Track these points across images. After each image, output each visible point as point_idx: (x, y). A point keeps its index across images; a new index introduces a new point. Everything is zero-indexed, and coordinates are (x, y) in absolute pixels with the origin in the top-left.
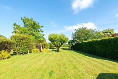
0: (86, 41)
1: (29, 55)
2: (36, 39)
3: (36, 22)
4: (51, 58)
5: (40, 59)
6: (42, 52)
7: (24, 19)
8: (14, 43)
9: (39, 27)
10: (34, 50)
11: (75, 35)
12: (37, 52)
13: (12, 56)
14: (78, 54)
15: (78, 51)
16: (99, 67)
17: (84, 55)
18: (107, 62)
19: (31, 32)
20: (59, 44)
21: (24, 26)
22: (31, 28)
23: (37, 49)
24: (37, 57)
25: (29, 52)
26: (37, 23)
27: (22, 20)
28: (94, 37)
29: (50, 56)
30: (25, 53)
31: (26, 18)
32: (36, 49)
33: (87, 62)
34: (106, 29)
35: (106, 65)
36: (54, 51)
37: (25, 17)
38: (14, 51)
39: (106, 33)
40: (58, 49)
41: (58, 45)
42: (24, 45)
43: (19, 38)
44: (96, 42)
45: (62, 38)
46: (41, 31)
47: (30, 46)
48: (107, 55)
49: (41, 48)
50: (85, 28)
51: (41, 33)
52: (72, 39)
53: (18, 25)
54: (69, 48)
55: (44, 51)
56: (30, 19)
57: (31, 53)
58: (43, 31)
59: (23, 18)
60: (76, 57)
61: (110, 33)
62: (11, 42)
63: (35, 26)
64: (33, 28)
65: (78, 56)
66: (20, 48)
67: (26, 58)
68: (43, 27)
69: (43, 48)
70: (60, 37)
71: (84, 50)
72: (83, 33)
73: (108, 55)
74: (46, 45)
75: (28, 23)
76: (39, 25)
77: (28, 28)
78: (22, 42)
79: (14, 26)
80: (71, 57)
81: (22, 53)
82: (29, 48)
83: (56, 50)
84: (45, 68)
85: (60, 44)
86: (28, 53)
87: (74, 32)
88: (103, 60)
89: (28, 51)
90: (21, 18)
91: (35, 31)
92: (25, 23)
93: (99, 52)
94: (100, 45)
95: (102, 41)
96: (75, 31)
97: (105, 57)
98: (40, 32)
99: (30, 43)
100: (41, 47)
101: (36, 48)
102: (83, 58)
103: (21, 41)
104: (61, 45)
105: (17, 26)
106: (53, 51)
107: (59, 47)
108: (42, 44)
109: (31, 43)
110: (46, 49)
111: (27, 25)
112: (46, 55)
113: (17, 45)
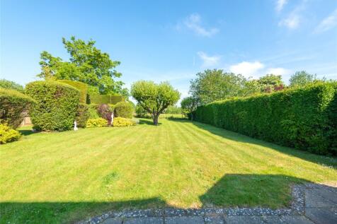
0: (220, 102)
1: (76, 132)
2: (102, 93)
3: (102, 53)
4: (128, 140)
5: (99, 144)
6: (112, 126)
7: (72, 42)
8: (32, 103)
9: (109, 65)
10: (93, 120)
11: (198, 87)
12: (99, 125)
13: (23, 136)
14: (199, 131)
15: (204, 125)
16: (232, 161)
17: (212, 133)
18: (254, 148)
19: (88, 74)
20: (158, 106)
21: (71, 59)
22: (90, 67)
23: (101, 119)
24: (93, 137)
25: (78, 126)
26: (105, 54)
27: (64, 45)
28: (240, 92)
29: (129, 136)
30: (66, 129)
31: (76, 40)
32: (99, 119)
33: (212, 148)
34: (265, 76)
35: (250, 156)
36: (145, 124)
37: (73, 39)
38: (33, 122)
39: (265, 83)
40: (155, 119)
41: (156, 110)
42: (61, 108)
43: (49, 90)
44: (239, 103)
45: (163, 93)
46: (114, 74)
47: (79, 109)
48: (259, 134)
49: (112, 116)
50: (221, 72)
51: (116, 79)
52: (190, 95)
53: (53, 56)
54: (184, 116)
55: (117, 124)
56: (87, 44)
57: (83, 127)
58: (119, 75)
59: (68, 39)
60: (191, 138)
61: (274, 84)
62: (21, 100)
63: (98, 61)
64: (95, 66)
65: (199, 135)
66: (51, 116)
67: (62, 141)
68: (119, 63)
69: (115, 116)
70: (160, 91)
71: (215, 122)
72: (215, 82)
73: (261, 133)
74: (124, 108)
75: (80, 53)
76: (110, 59)
77: (80, 65)
78: (56, 100)
79: (42, 60)
80: (180, 138)
81: (56, 129)
82: (76, 115)
83: (152, 120)
84: (99, 165)
85: (161, 107)
86: (76, 128)
87: (194, 80)
88: (248, 144)
89: (75, 123)
90: (64, 39)
91: (98, 74)
92: (72, 54)
93: (245, 127)
94: (246, 110)
95: (250, 100)
96: (198, 77)
97: (257, 138)
98: (113, 78)
99: (80, 104)
100: (111, 114)
101: (97, 116)
102: (208, 139)
103: (53, 98)
104: (162, 110)
105: (50, 58)
106: (141, 123)
107: (158, 114)
108: (114, 106)
109: (85, 104)
110: (124, 119)
111: (79, 59)
112: (121, 132)
113: (42, 107)
